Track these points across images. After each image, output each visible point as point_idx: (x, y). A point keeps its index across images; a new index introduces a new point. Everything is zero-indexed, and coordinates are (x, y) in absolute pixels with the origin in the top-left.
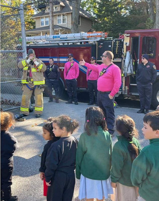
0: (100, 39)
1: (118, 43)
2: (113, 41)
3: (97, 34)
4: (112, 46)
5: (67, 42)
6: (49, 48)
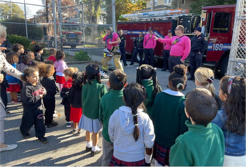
1: (197, 18)
2: (192, 17)
4: (190, 22)
5: (154, 18)
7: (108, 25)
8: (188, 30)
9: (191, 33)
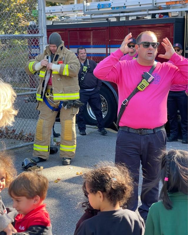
5: (126, 14)
6: (90, 28)
7: (30, 35)
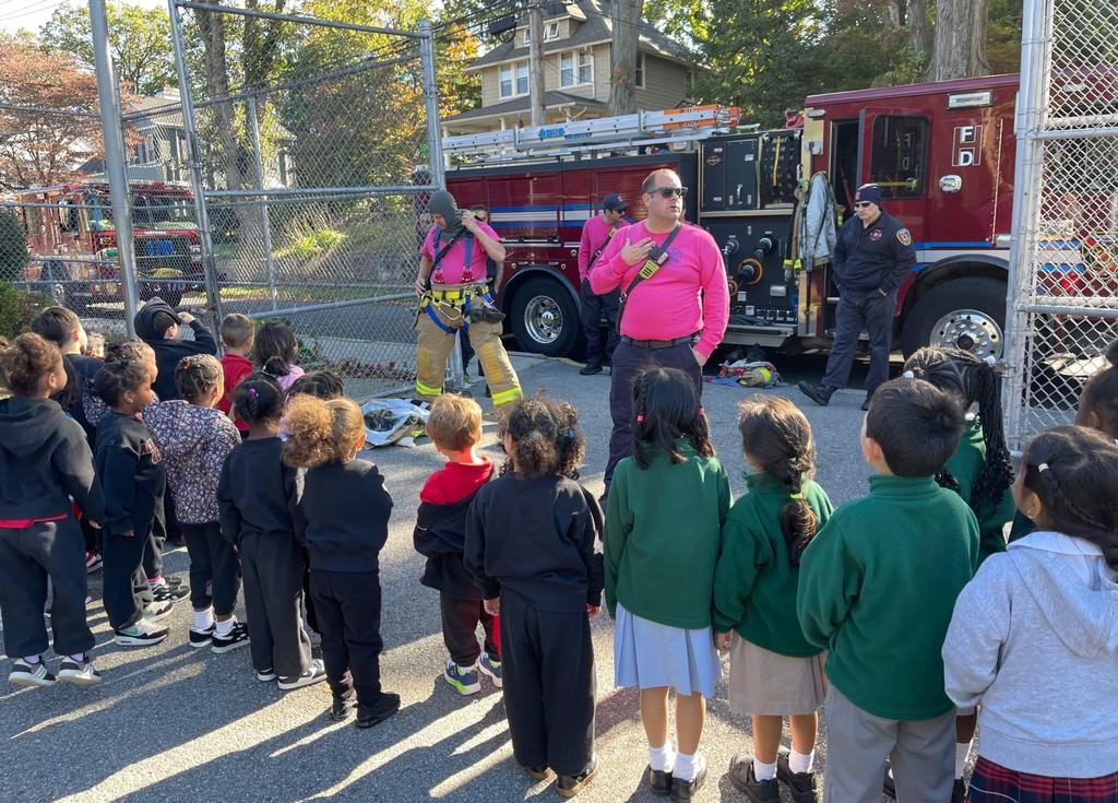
0: (713, 133)
1: (782, 145)
2: (760, 138)
3: (701, 112)
4: (756, 158)
5: (591, 148)
6: (528, 175)
8: (750, 196)
9: (762, 208)
